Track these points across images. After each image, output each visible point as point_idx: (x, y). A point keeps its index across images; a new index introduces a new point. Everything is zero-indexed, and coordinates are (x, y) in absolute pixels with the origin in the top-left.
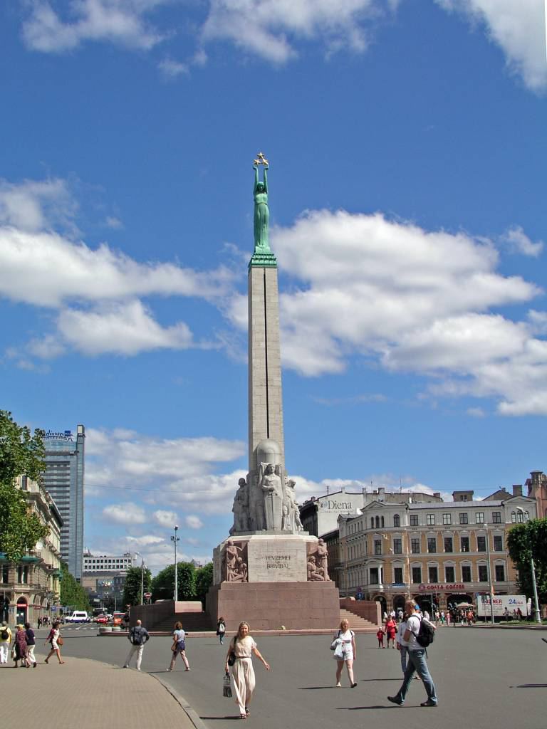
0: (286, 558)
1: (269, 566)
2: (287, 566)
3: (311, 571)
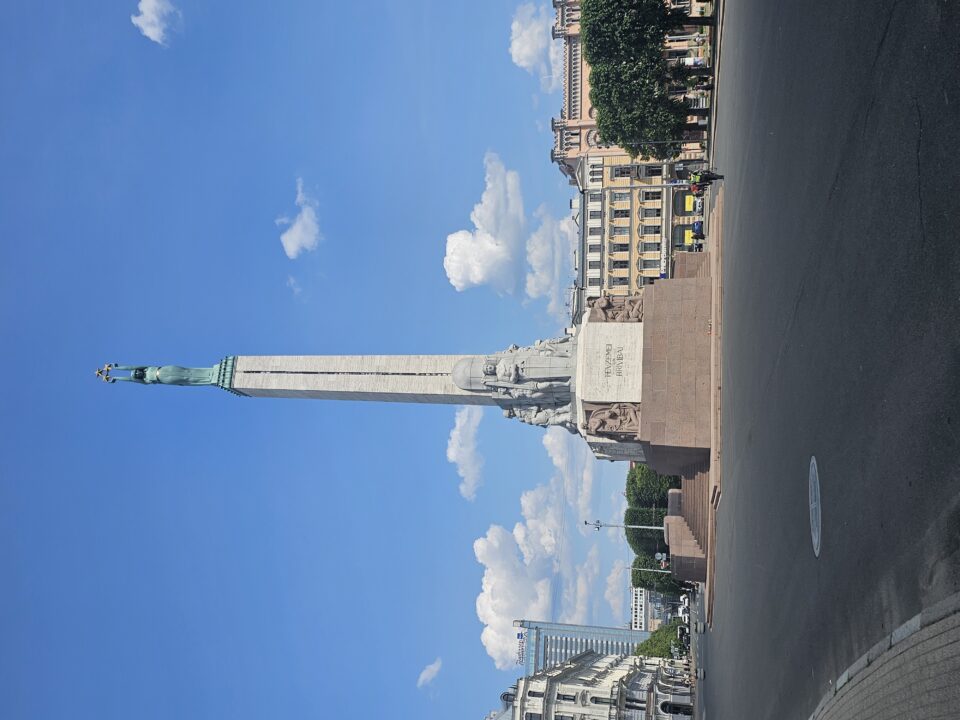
2: (621, 350)
3: (628, 317)
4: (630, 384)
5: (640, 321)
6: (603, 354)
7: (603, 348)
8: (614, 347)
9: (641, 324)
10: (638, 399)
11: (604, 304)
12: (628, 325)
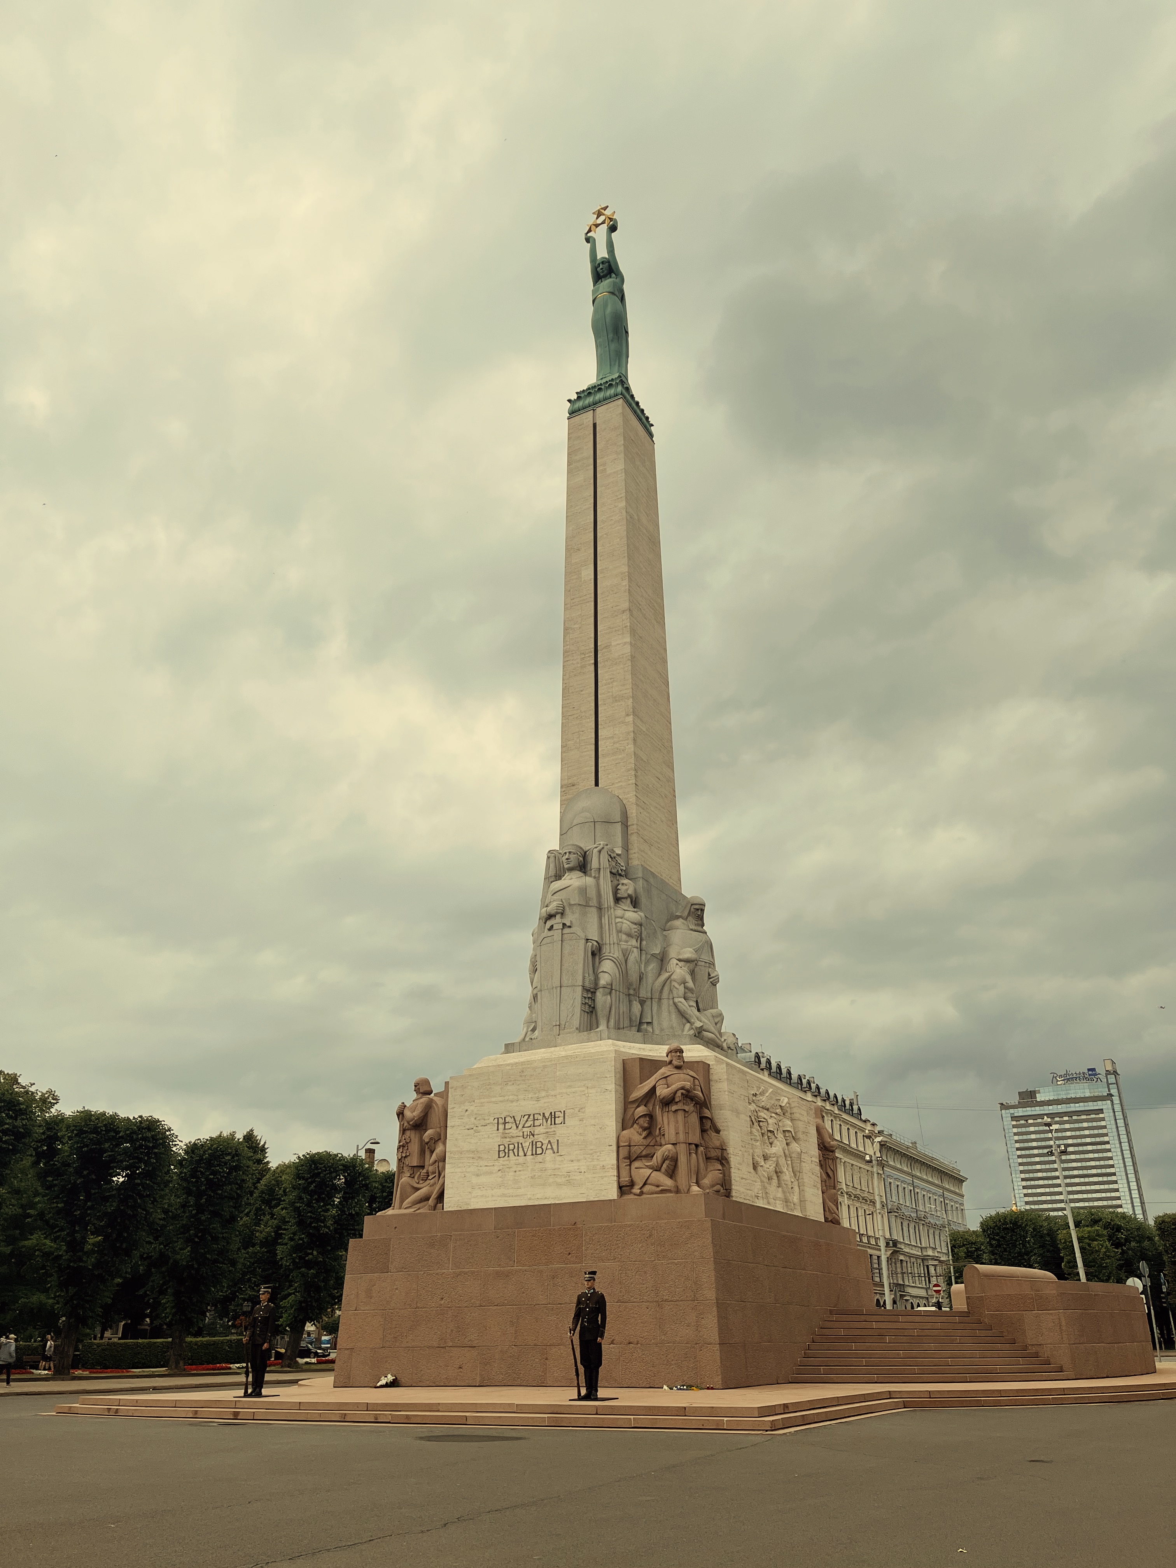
0: (553, 1116)
1: (504, 1151)
2: (555, 1148)
3: (631, 1159)
4: (483, 1179)
5: (624, 1189)
6: (546, 1105)
7: (559, 1103)
8: (560, 1131)
9: (612, 1193)
10: (451, 1203)
11: (662, 1091)
12: (610, 1159)
